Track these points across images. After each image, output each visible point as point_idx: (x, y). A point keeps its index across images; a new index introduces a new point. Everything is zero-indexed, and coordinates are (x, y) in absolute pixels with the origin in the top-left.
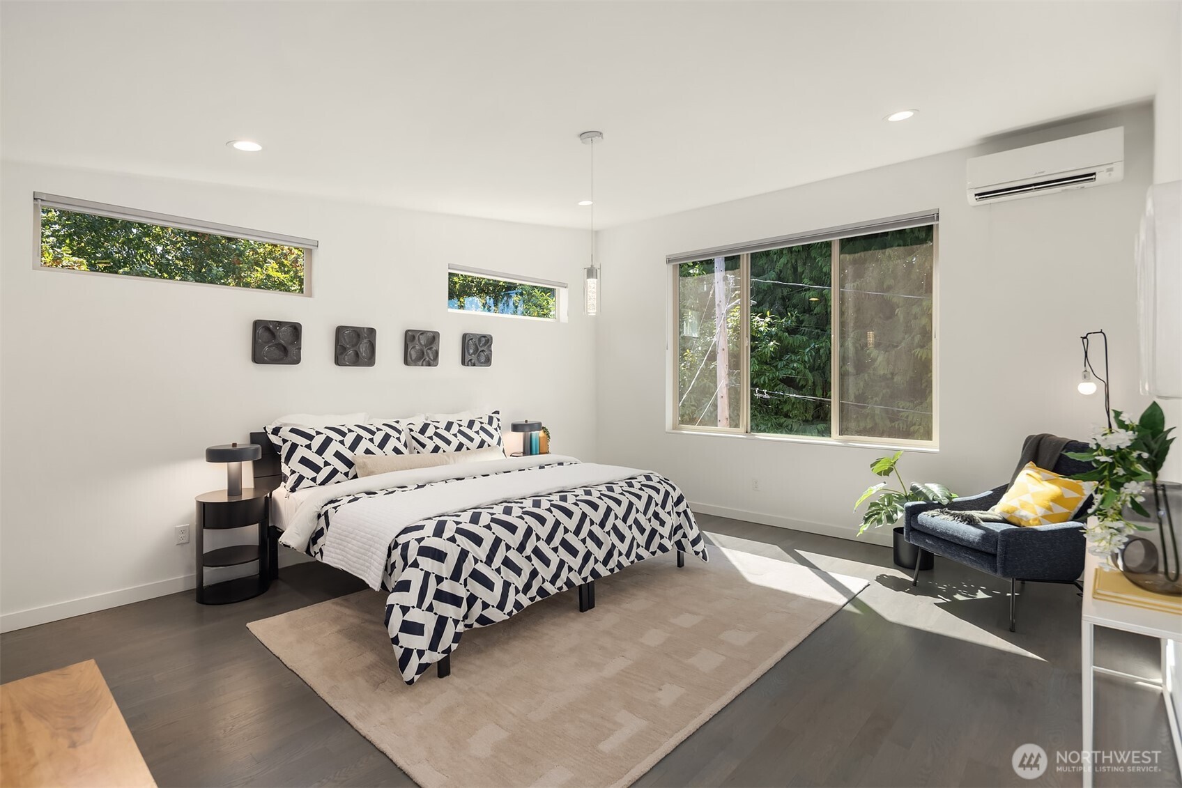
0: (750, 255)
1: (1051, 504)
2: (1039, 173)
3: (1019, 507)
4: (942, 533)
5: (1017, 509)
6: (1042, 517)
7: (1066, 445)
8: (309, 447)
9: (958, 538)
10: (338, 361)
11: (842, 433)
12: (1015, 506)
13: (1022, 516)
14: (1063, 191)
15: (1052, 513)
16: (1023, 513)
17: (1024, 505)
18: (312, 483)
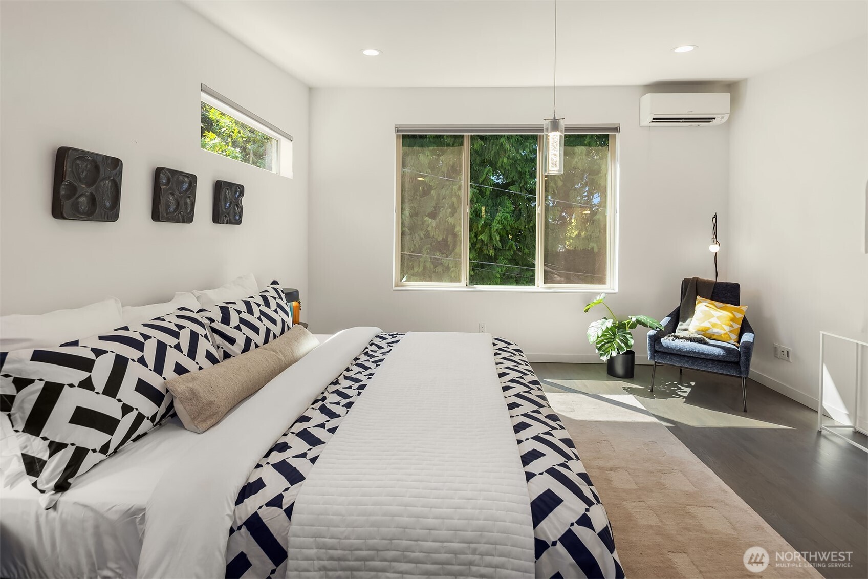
0: (470, 136)
1: (731, 323)
2: (690, 112)
3: (711, 327)
4: (688, 352)
5: (710, 328)
6: (729, 332)
7: (715, 286)
8: (87, 384)
9: (705, 354)
10: (58, 211)
11: (548, 278)
12: (708, 326)
13: (715, 332)
14: (690, 126)
15: (733, 329)
16: (715, 330)
17: (714, 325)
18: (103, 456)
